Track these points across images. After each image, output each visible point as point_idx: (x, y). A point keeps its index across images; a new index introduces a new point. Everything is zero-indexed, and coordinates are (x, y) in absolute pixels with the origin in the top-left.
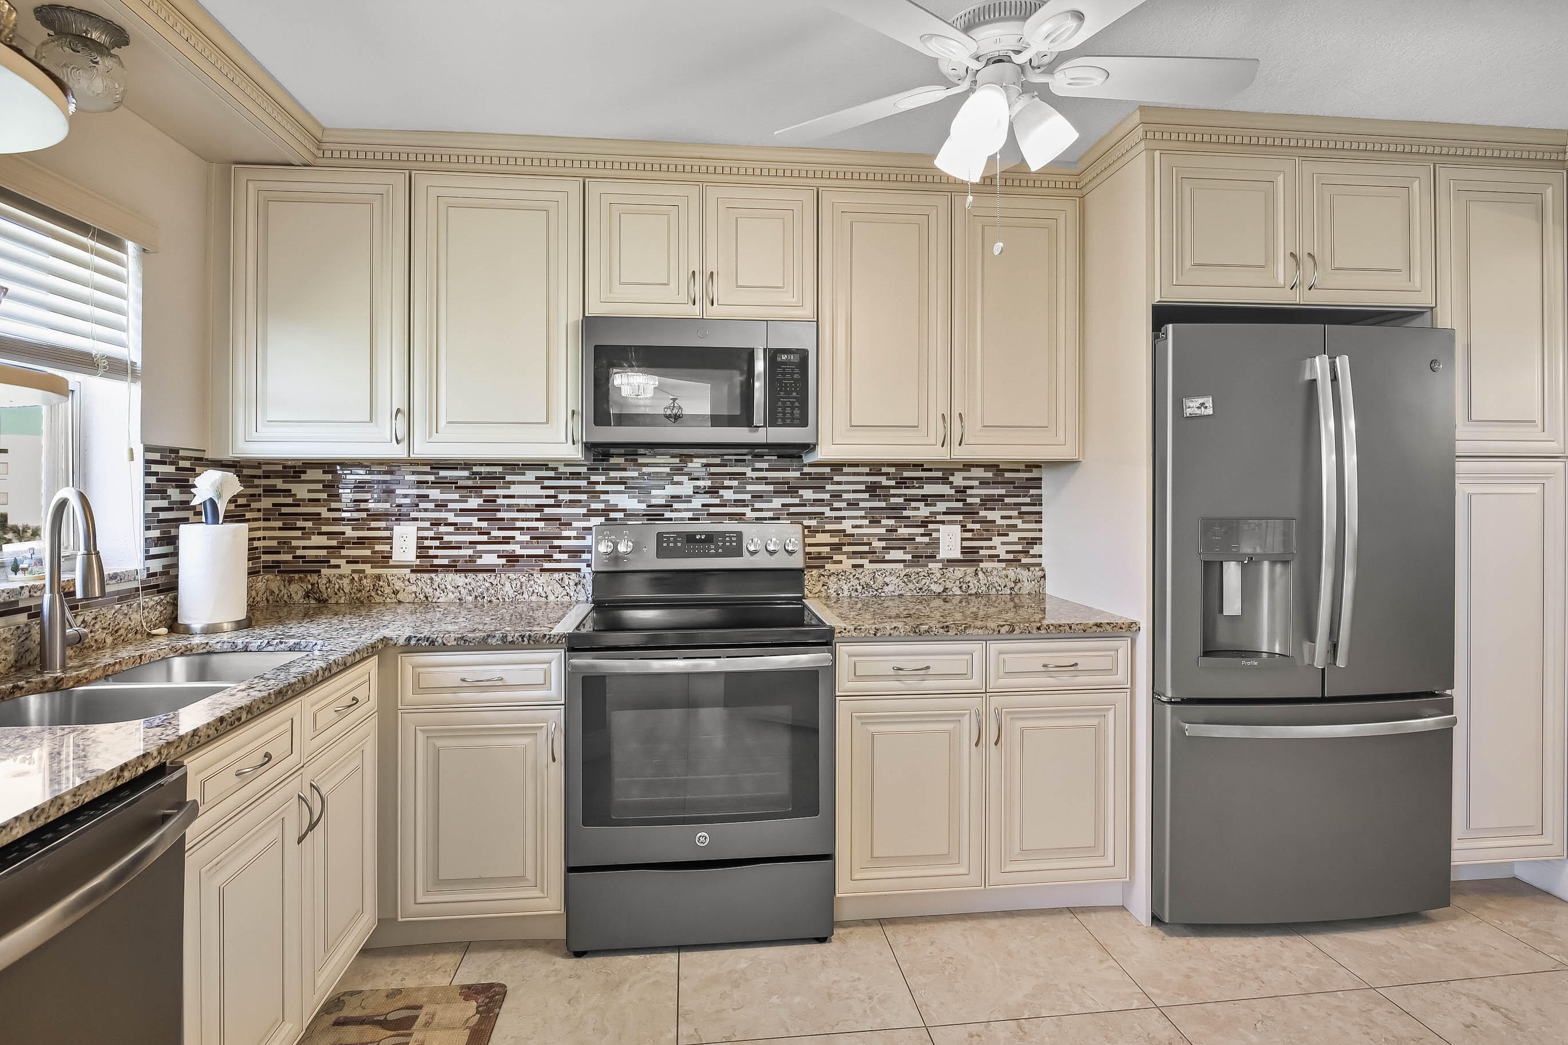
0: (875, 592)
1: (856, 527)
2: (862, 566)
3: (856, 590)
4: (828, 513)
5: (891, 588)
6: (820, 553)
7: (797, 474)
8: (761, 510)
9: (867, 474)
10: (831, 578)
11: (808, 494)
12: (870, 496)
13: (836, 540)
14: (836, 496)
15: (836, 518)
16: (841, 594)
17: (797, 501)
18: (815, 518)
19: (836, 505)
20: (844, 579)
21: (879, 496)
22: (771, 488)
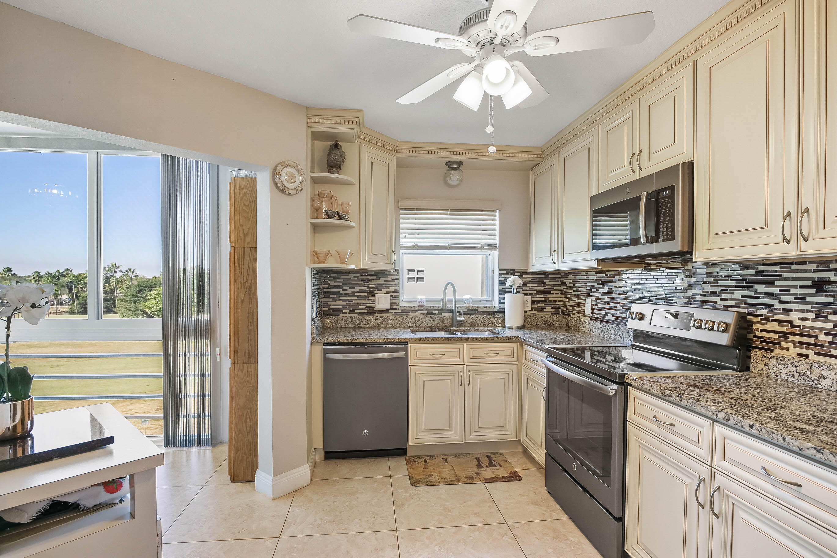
0: (811, 383)
1: (802, 319)
2: (807, 356)
3: (793, 376)
4: (777, 305)
5: (828, 382)
6: (769, 338)
7: (753, 272)
8: (727, 300)
9: (815, 271)
10: (772, 360)
11: (761, 289)
12: (817, 291)
13: (783, 329)
14: (785, 291)
15: (784, 310)
16: (779, 376)
17: (752, 294)
18: (766, 308)
19: (784, 298)
20: (783, 364)
21: (826, 291)
22: (734, 283)
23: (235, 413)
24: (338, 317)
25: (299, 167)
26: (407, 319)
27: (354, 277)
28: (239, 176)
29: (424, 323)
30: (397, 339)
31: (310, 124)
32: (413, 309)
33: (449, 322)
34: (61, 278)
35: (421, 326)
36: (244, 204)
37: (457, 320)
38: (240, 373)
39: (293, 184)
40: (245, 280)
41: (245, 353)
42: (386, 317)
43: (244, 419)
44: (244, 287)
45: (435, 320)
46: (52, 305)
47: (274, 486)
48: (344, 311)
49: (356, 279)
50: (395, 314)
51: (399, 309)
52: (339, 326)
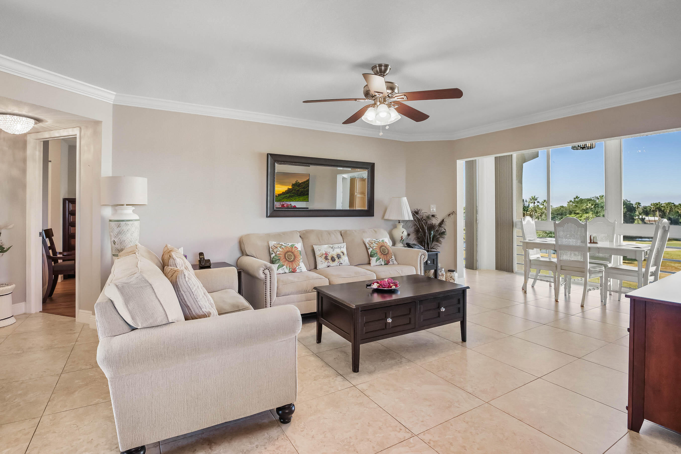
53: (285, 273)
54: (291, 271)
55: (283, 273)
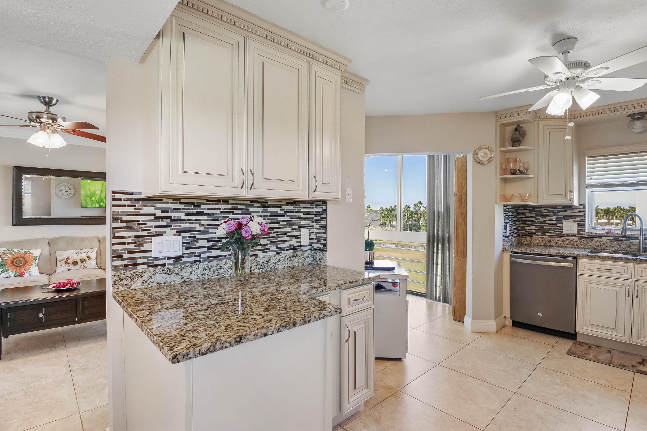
23: (456, 283)
24: (532, 237)
25: (490, 148)
26: (592, 242)
27: (545, 210)
28: (460, 156)
29: (609, 247)
30: (567, 254)
31: (498, 120)
32: (599, 235)
33: (636, 248)
34: (393, 211)
35: (606, 249)
36: (462, 171)
37: (644, 246)
38: (459, 262)
39: (486, 158)
40: (462, 212)
41: (462, 252)
42: (572, 240)
43: (460, 287)
44: (462, 216)
45: (621, 245)
46: (388, 227)
47: (472, 325)
48: (537, 234)
49: (547, 211)
50: (581, 238)
51: (584, 234)
52: (532, 244)
53: (10, 277)
54: (18, 275)
55: (7, 277)
